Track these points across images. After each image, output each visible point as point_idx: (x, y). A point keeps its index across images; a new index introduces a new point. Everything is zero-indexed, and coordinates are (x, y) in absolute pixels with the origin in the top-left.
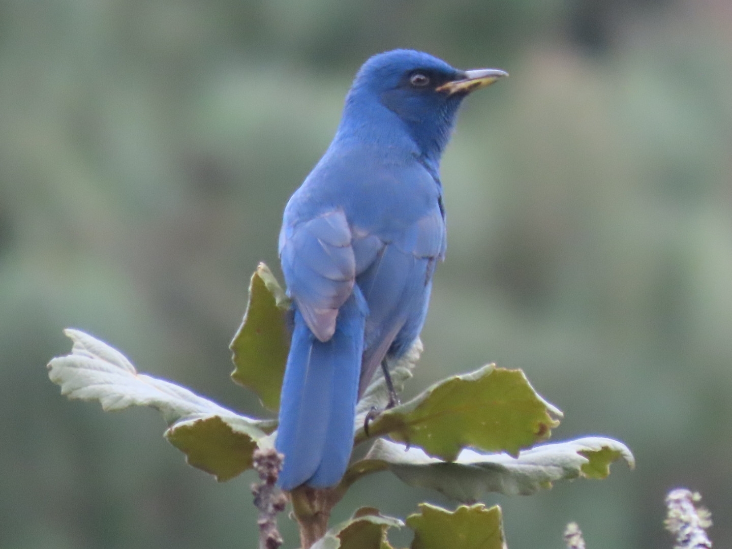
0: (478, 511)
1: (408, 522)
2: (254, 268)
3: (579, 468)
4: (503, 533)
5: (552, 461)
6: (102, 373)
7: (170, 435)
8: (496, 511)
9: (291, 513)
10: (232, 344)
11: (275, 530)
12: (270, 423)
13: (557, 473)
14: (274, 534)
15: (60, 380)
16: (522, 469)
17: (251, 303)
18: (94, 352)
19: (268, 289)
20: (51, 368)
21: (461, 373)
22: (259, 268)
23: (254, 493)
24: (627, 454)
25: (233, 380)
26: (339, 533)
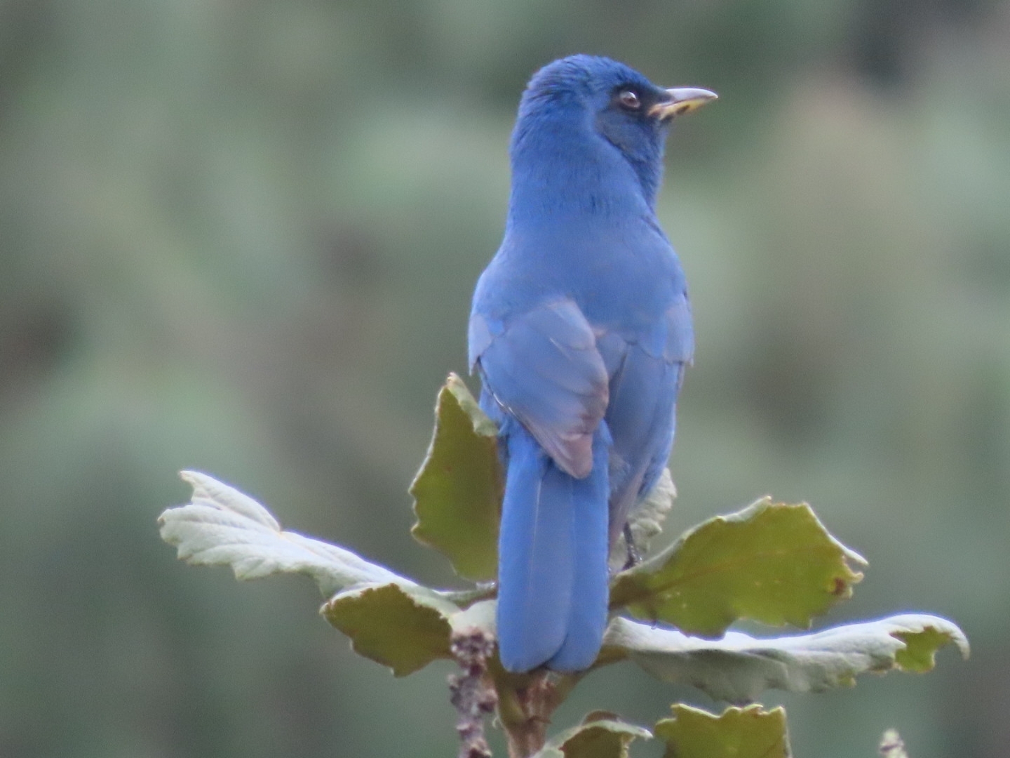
0: (754, 714)
1: (657, 731)
2: (442, 381)
3: (893, 655)
4: (788, 746)
5: (855, 646)
6: (233, 529)
7: (328, 611)
8: (778, 714)
9: (496, 719)
10: (412, 486)
11: (480, 739)
12: (466, 595)
13: (861, 663)
14: (480, 744)
15: (176, 539)
16: (815, 658)
17: (439, 430)
18: (222, 501)
19: (463, 409)
20: (163, 523)
21: (724, 512)
22: (449, 380)
23: (452, 688)
24: (959, 637)
25: (415, 538)
26: (562, 744)
